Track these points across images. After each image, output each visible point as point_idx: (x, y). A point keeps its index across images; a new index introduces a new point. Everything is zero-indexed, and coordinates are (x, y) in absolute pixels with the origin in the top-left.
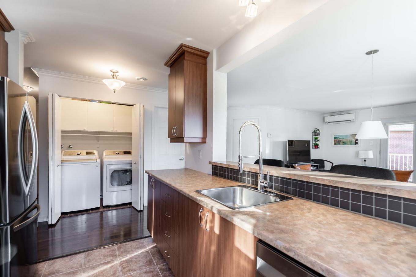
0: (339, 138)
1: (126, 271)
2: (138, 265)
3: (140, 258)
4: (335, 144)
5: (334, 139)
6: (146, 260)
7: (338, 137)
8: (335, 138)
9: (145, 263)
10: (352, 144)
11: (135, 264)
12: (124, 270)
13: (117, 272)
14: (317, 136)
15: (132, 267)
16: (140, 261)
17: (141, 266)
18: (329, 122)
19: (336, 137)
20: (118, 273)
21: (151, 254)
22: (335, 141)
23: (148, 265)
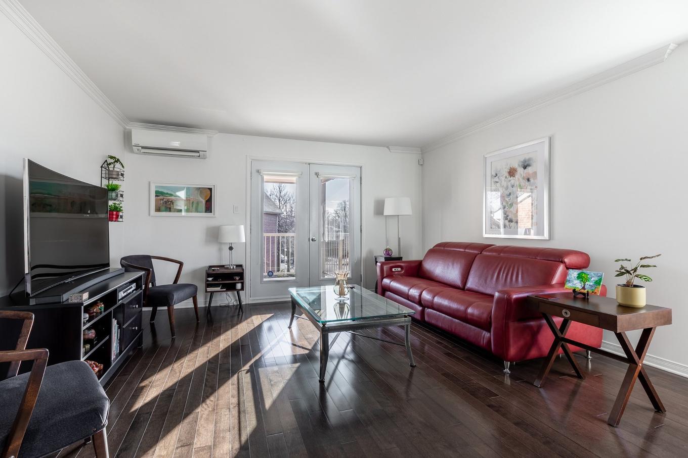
0: (167, 194)
4: (158, 209)
5: (156, 196)
7: (165, 191)
8: (158, 194)
10: (199, 209)
14: (115, 182)
18: (143, 148)
19: (160, 190)
22: (156, 201)
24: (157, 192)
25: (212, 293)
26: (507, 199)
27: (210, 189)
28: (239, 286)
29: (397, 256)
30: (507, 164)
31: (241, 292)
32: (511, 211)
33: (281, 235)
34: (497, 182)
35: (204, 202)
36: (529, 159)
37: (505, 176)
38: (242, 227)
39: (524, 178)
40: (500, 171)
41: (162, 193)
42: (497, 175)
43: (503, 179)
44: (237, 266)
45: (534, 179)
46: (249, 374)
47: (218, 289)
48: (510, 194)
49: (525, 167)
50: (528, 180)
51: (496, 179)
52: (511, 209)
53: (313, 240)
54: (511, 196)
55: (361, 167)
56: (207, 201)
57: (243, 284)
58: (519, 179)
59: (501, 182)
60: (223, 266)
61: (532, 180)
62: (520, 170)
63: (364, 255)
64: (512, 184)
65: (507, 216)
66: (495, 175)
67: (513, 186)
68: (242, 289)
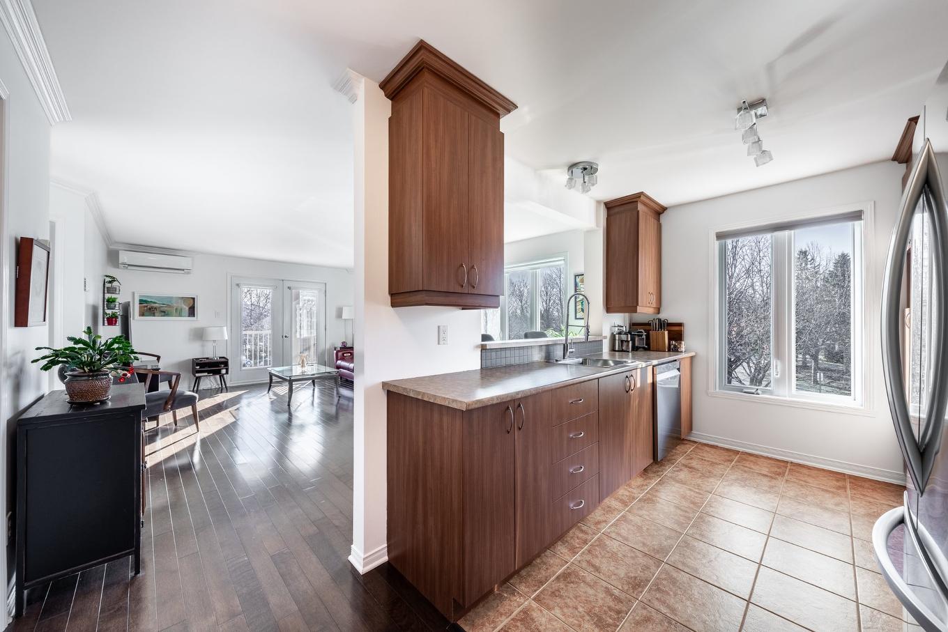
0: (151, 302)
1: (622, 603)
2: (591, 592)
3: (568, 600)
4: (141, 314)
5: (140, 304)
6: (566, 586)
7: (149, 300)
8: (142, 302)
9: (577, 583)
10: (183, 314)
11: (592, 598)
12: (624, 609)
13: (637, 618)
14: (114, 296)
15: (602, 599)
16: (576, 597)
17: (590, 586)
18: (130, 265)
19: (144, 299)
20: (640, 615)
21: (539, 587)
22: (140, 307)
23: (577, 576)
24: (140, 300)
25: (199, 378)
27: (194, 299)
28: (224, 371)
29: (350, 346)
31: (225, 376)
33: (258, 332)
35: (187, 308)
38: (225, 328)
41: (146, 302)
44: (220, 358)
47: (206, 374)
53: (286, 337)
55: (326, 284)
56: (190, 308)
57: (227, 370)
60: (207, 358)
63: (328, 347)
68: (227, 373)
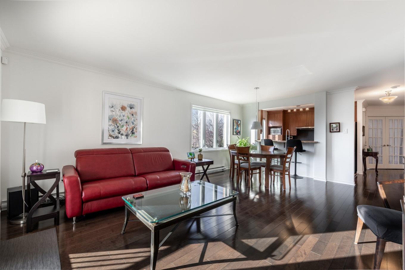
26: (120, 123)
30: (120, 103)
32: (122, 129)
34: (113, 111)
36: (133, 105)
37: (119, 109)
39: (130, 113)
40: (115, 105)
42: (113, 107)
43: (118, 110)
45: (135, 115)
46: (273, 254)
48: (122, 120)
49: (131, 108)
50: (133, 115)
51: (113, 109)
52: (123, 128)
54: (123, 121)
58: (127, 114)
59: (116, 112)
61: (134, 115)
62: (128, 109)
64: (124, 114)
65: (120, 132)
66: (111, 106)
67: (124, 116)
